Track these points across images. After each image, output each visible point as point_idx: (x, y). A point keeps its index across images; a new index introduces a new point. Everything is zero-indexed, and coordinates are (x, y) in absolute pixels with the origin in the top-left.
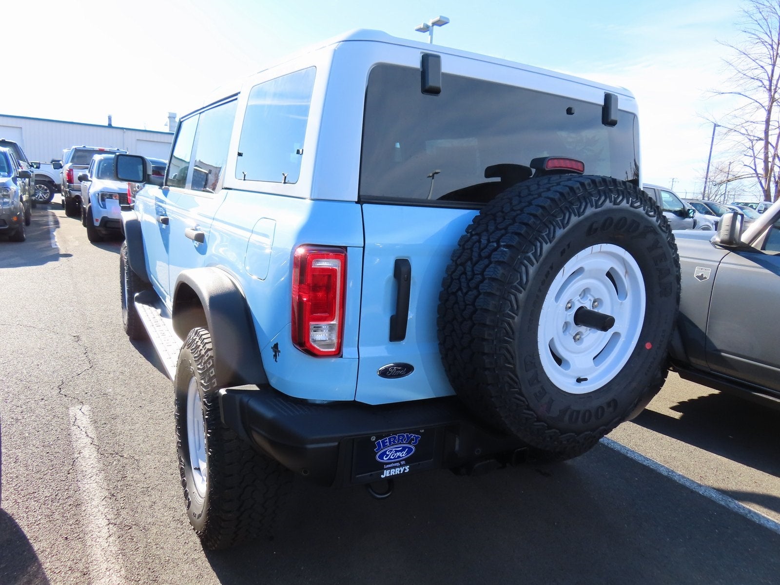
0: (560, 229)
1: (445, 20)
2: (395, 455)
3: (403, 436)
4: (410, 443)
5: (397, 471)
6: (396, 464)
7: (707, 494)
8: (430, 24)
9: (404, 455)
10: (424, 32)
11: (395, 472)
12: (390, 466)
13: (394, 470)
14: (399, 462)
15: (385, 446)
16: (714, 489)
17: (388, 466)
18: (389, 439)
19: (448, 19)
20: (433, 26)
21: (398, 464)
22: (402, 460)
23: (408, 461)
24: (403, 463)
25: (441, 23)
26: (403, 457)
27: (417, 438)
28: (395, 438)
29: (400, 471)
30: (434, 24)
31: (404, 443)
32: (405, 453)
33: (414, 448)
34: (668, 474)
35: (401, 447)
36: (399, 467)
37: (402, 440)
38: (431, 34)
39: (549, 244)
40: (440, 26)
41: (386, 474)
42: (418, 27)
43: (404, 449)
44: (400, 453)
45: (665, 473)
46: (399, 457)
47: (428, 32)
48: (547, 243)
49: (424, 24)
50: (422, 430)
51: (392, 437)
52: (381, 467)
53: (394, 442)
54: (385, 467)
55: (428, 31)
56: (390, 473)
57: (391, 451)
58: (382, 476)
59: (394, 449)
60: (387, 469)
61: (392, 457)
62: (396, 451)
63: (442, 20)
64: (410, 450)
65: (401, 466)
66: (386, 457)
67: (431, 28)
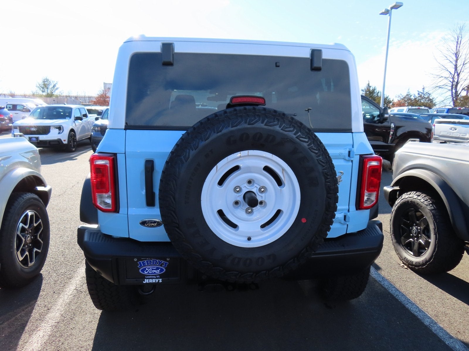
0: (202, 141)
1: (400, 4)
2: (152, 271)
3: (156, 261)
4: (161, 266)
5: (154, 281)
6: (153, 277)
7: (451, 345)
8: (389, 9)
9: (158, 272)
10: (386, 15)
11: (152, 281)
12: (149, 277)
13: (151, 280)
14: (156, 276)
15: (144, 265)
16: (463, 342)
17: (148, 277)
18: (147, 262)
19: (402, 3)
20: (391, 10)
21: (155, 277)
22: (157, 275)
23: (161, 276)
24: (158, 277)
25: (396, 7)
26: (157, 273)
27: (166, 264)
28: (151, 261)
29: (156, 281)
30: (392, 8)
31: (157, 265)
32: (158, 271)
33: (165, 270)
34: (430, 324)
35: (155, 267)
36: (155, 279)
37: (155, 263)
38: (390, 16)
39: (194, 150)
40: (397, 8)
41: (146, 281)
42: (381, 12)
43: (157, 269)
44: (155, 271)
45: (427, 323)
46: (155, 273)
47: (388, 15)
48: (193, 150)
49: (385, 9)
50: (168, 258)
51: (149, 261)
52: (144, 277)
53: (150, 263)
54: (146, 277)
55: (388, 13)
56: (149, 281)
57: (149, 269)
58: (144, 282)
59: (151, 268)
60: (147, 279)
61: (150, 272)
62: (153, 269)
63: (398, 4)
64: (162, 270)
65: (157, 278)
66: (146, 272)
67: (390, 11)
